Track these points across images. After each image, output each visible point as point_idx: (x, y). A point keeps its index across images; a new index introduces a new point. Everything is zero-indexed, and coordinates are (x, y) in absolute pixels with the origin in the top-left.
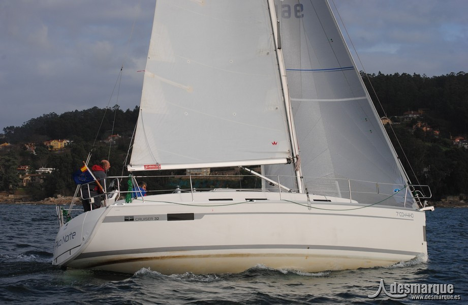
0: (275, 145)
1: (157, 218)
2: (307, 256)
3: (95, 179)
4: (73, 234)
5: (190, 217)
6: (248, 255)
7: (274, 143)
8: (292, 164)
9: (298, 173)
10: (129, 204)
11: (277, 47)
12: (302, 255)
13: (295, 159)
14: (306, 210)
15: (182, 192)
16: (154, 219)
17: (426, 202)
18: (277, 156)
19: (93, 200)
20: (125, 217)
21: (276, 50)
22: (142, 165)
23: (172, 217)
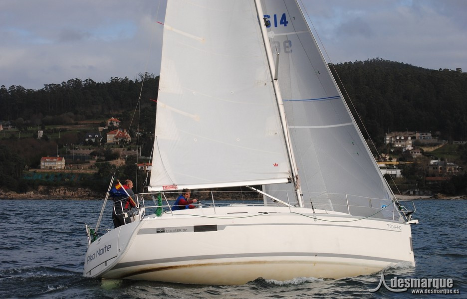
0: (276, 167)
1: (185, 230)
2: (315, 263)
3: (129, 195)
4: (108, 247)
5: (213, 228)
6: (265, 262)
7: (276, 165)
8: (292, 183)
9: (298, 191)
10: (160, 217)
11: (274, 78)
12: (311, 262)
13: (295, 178)
14: (312, 221)
15: (203, 207)
16: (182, 230)
17: (410, 216)
18: (278, 177)
19: (126, 215)
20: (157, 229)
21: (272, 81)
22: (160, 186)
23: (198, 229)
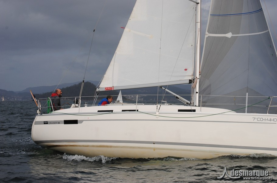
1: (59, 123)
2: (154, 149)
5: (75, 122)
6: (111, 147)
10: (46, 114)
15: (88, 106)
20: (44, 122)
22: (104, 88)
23: (66, 122)
